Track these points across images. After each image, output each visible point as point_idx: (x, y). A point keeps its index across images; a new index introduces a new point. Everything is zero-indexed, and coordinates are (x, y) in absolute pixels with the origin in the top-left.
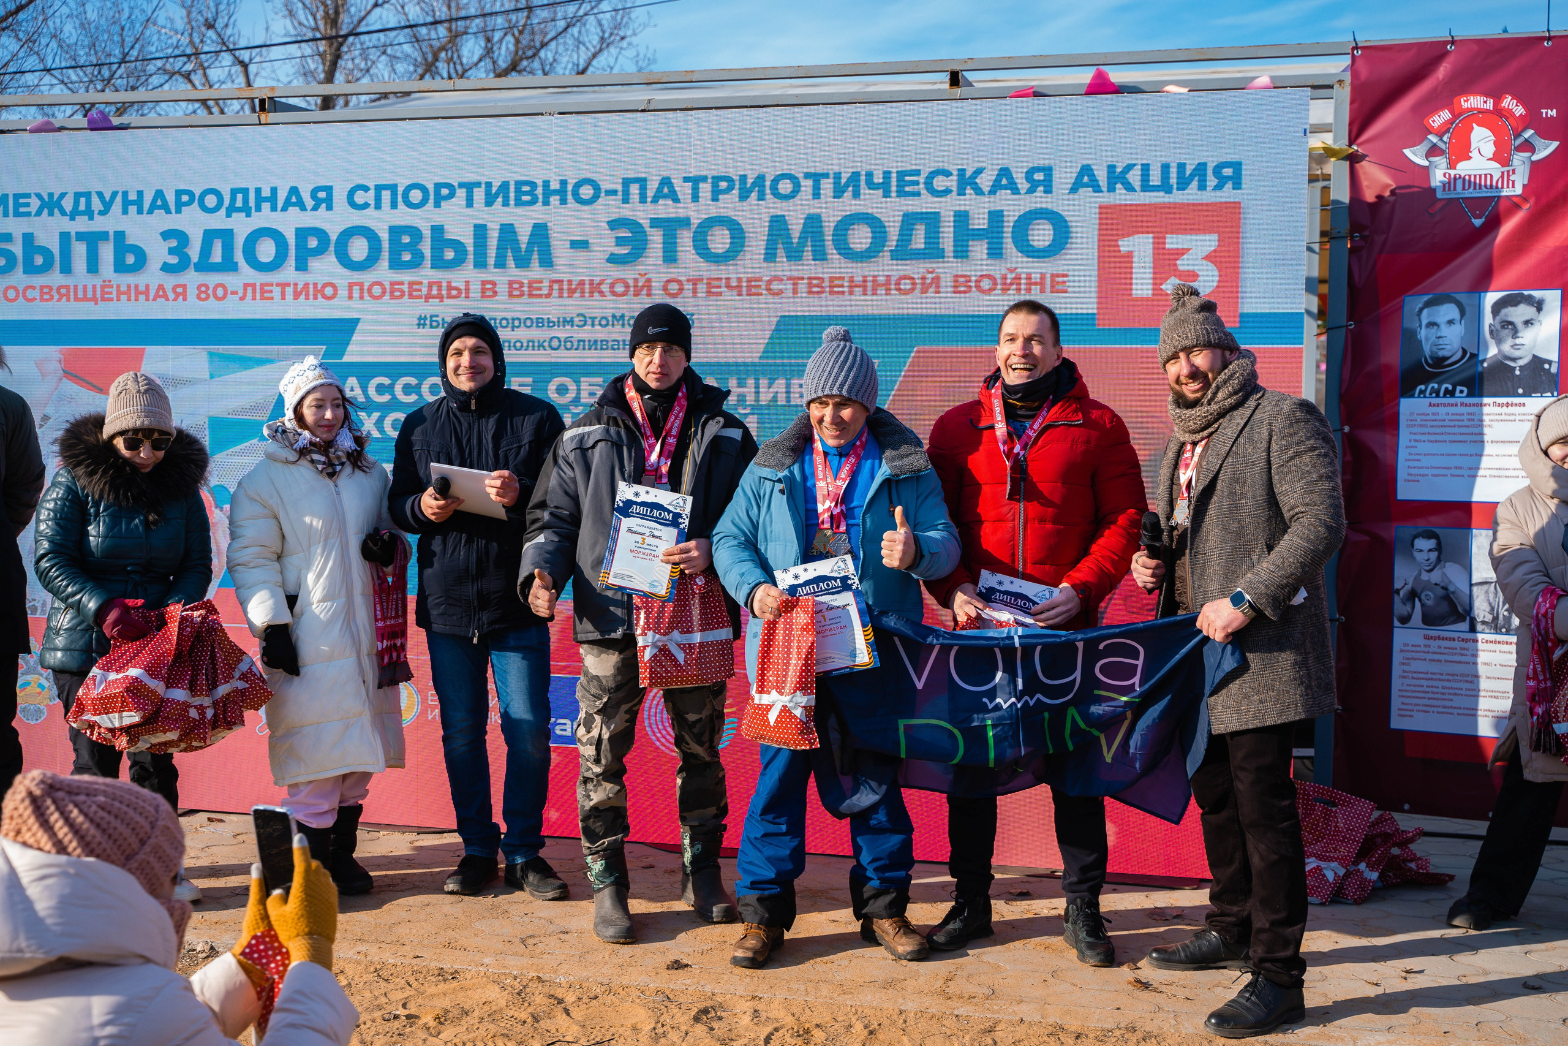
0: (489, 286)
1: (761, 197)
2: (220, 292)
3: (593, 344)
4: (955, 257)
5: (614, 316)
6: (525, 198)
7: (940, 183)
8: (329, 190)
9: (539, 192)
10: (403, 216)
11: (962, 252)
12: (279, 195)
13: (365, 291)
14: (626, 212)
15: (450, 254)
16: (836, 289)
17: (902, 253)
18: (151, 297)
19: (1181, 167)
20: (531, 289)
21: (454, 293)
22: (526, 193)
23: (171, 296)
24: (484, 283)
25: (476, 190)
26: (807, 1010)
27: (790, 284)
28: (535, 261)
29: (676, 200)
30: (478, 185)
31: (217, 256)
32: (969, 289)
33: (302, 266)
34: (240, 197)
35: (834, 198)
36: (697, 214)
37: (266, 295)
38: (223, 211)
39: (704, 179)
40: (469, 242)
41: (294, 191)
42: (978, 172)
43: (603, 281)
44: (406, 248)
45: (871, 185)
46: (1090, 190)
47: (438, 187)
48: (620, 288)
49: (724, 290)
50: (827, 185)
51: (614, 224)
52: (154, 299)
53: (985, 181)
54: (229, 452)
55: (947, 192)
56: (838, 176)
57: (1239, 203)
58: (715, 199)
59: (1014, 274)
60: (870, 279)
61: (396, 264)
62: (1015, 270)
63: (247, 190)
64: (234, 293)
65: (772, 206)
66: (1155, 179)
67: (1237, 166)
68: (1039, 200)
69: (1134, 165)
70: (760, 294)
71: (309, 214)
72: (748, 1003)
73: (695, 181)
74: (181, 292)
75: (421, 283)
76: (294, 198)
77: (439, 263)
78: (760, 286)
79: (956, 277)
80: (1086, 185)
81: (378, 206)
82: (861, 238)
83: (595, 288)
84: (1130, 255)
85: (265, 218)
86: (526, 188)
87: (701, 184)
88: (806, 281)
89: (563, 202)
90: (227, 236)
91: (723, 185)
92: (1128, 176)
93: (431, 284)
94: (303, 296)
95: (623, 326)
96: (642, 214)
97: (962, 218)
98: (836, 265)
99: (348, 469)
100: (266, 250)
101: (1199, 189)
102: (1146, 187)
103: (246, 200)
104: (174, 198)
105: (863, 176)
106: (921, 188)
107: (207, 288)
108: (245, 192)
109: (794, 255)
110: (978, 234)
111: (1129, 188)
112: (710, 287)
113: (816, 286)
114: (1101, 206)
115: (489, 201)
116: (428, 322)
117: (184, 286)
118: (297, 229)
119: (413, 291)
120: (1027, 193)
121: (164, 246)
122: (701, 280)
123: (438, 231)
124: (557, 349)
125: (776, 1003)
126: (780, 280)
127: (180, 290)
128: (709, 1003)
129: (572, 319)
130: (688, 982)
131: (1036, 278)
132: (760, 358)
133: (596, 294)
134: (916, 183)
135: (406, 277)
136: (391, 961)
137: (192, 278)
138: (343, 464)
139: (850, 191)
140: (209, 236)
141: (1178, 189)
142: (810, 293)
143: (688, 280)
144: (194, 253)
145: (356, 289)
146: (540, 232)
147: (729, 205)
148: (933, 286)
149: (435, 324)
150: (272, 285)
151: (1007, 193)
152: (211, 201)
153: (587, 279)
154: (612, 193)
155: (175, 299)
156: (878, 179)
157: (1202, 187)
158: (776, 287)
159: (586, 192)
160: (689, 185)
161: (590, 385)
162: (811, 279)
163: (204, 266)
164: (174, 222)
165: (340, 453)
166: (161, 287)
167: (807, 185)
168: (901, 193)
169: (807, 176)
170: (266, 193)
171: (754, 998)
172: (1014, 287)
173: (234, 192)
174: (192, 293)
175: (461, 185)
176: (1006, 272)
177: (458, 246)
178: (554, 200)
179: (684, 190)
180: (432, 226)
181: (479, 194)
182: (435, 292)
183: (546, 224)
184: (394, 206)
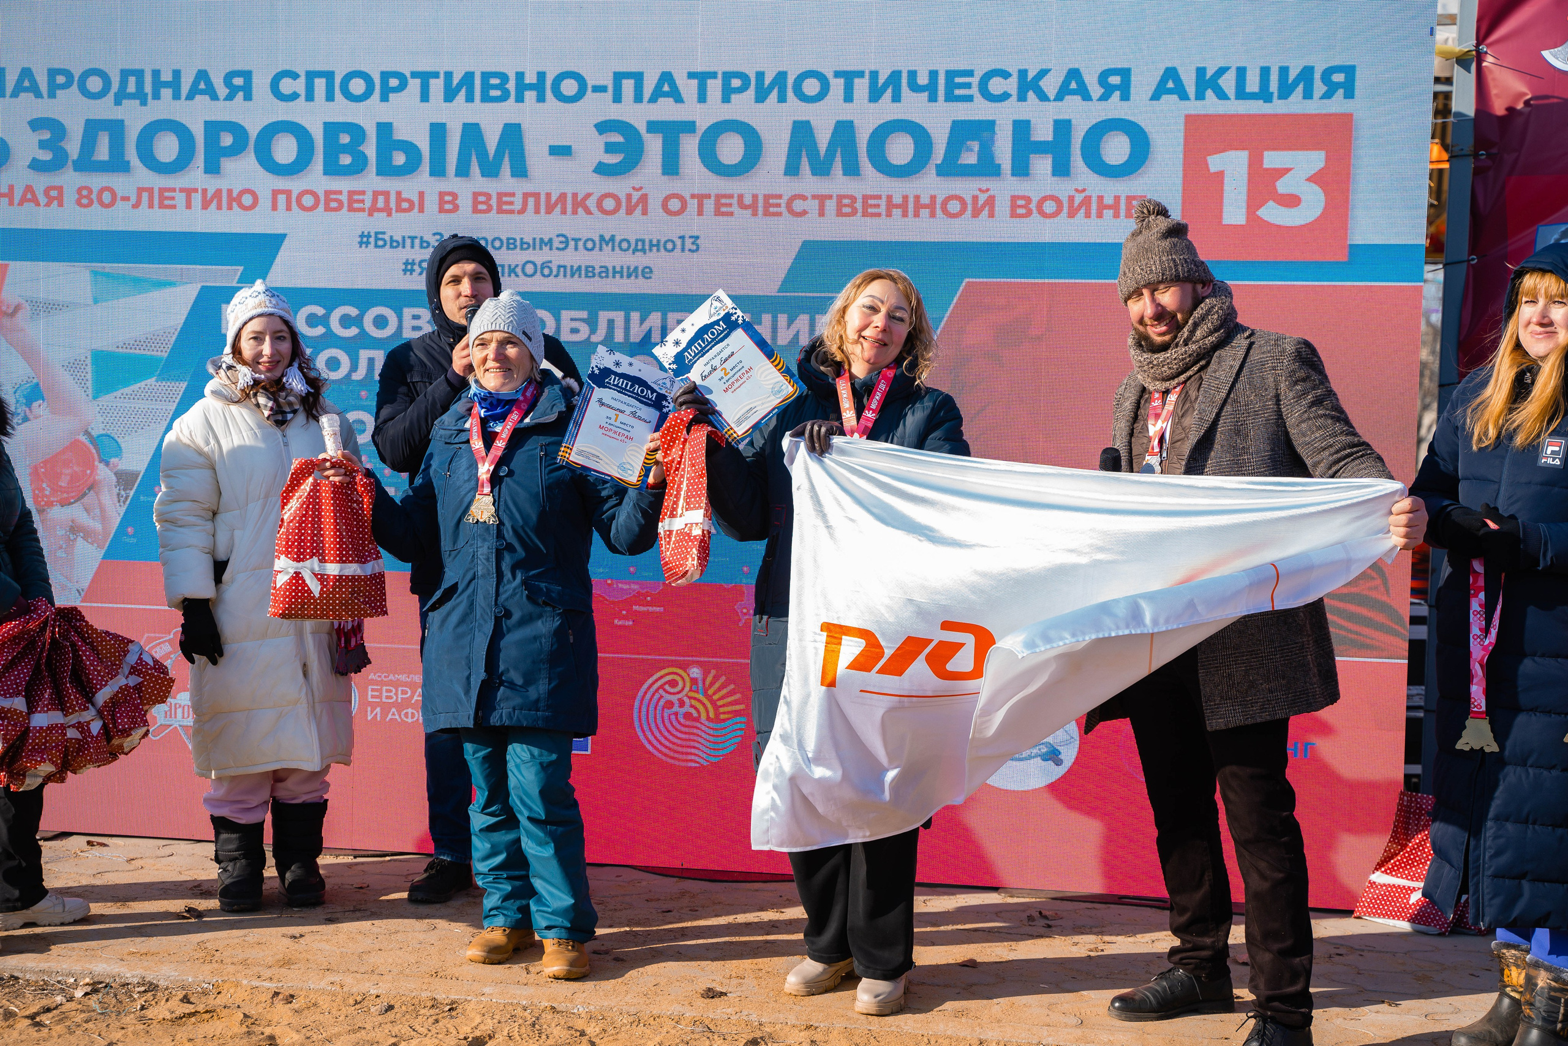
0: (448, 198)
1: (782, 99)
2: (107, 197)
3: (575, 271)
4: (1013, 175)
5: (602, 237)
6: (495, 93)
7: (996, 86)
8: (247, 75)
9: (511, 86)
10: (342, 111)
11: (1021, 169)
12: (183, 80)
13: (294, 201)
14: (615, 112)
15: (399, 159)
16: (870, 210)
17: (950, 168)
18: (17, 200)
19: (1284, 71)
20: (500, 203)
21: (405, 205)
22: (495, 87)
23: (43, 200)
24: (442, 194)
25: (432, 81)
26: (872, 1040)
27: (816, 202)
28: (506, 169)
29: (679, 99)
30: (436, 75)
31: (103, 152)
32: (1029, 213)
33: (212, 168)
34: (132, 80)
35: (870, 101)
36: (705, 115)
37: (166, 202)
38: (111, 96)
39: (713, 75)
40: (424, 145)
41: (202, 75)
42: (1043, 73)
43: (588, 195)
44: (345, 149)
45: (915, 87)
46: (1175, 97)
47: (385, 76)
48: (609, 204)
49: (735, 208)
50: (861, 87)
51: (603, 127)
52: (21, 204)
53: (1051, 85)
54: (118, 394)
55: (1005, 96)
56: (874, 75)
57: (1351, 115)
58: (726, 99)
59: (1083, 195)
60: (911, 200)
61: (332, 169)
62: (1084, 190)
63: (142, 71)
64: (126, 199)
65: (796, 109)
66: (1253, 84)
67: (1350, 71)
68: (1115, 108)
69: (1228, 69)
70: (779, 214)
71: (221, 104)
72: (802, 1034)
73: (702, 78)
74: (55, 196)
75: (363, 193)
76: (203, 85)
77: (386, 169)
78: (779, 205)
79: (1014, 198)
80: (1170, 92)
81: (310, 97)
82: (900, 150)
83: (580, 203)
84: (1220, 175)
85: (165, 107)
86: (494, 81)
87: (710, 82)
88: (834, 199)
89: (541, 98)
90: (116, 128)
91: (736, 83)
92: (1221, 82)
93: (376, 194)
94: (214, 205)
95: (613, 249)
96: (637, 115)
97: (1021, 128)
98: (872, 181)
99: (301, 417)
100: (167, 148)
101: (1304, 98)
102: (1241, 93)
103: (140, 84)
104: (46, 78)
105: (905, 76)
106: (974, 91)
107: (90, 191)
108: (139, 74)
109: (821, 169)
110: (1041, 148)
111: (1222, 95)
112: (718, 205)
113: (846, 206)
114: (1188, 117)
115: (450, 95)
116: (372, 240)
117: (60, 189)
118: (206, 123)
119: (353, 202)
120: (1101, 99)
121: (34, 138)
122: (708, 196)
123: (385, 129)
124: (532, 275)
125: (836, 1032)
126: (804, 198)
127: (54, 193)
128: (758, 1034)
129: (550, 240)
130: (729, 1011)
131: (1109, 200)
132: (779, 291)
133: (580, 210)
134: (968, 86)
135: (344, 185)
136: (372, 992)
137: (70, 180)
138: (295, 412)
139: (889, 93)
140: (92, 128)
141: (1280, 98)
142: (840, 213)
143: (693, 196)
144: (73, 148)
145: (282, 199)
146: (512, 134)
147: (743, 107)
148: (987, 208)
149: (380, 243)
150: (174, 190)
151: (1077, 98)
152: (94, 84)
153: (569, 191)
154: (598, 89)
155: (48, 205)
156: (923, 80)
157: (1308, 95)
158: (798, 206)
159: (569, 87)
160: (695, 82)
161: (572, 320)
162: (840, 198)
163: (85, 164)
164: (44, 108)
165: (292, 399)
166: (29, 189)
167: (837, 86)
168: (950, 97)
169: (837, 74)
170: (166, 76)
171: (809, 1027)
172: (1083, 211)
173: (125, 74)
174: (70, 197)
175: (414, 75)
176: (1073, 193)
177: (409, 148)
178: (530, 96)
179: (689, 88)
180: (379, 124)
181: (437, 86)
182: (381, 203)
183: (519, 125)
184: (330, 97)
